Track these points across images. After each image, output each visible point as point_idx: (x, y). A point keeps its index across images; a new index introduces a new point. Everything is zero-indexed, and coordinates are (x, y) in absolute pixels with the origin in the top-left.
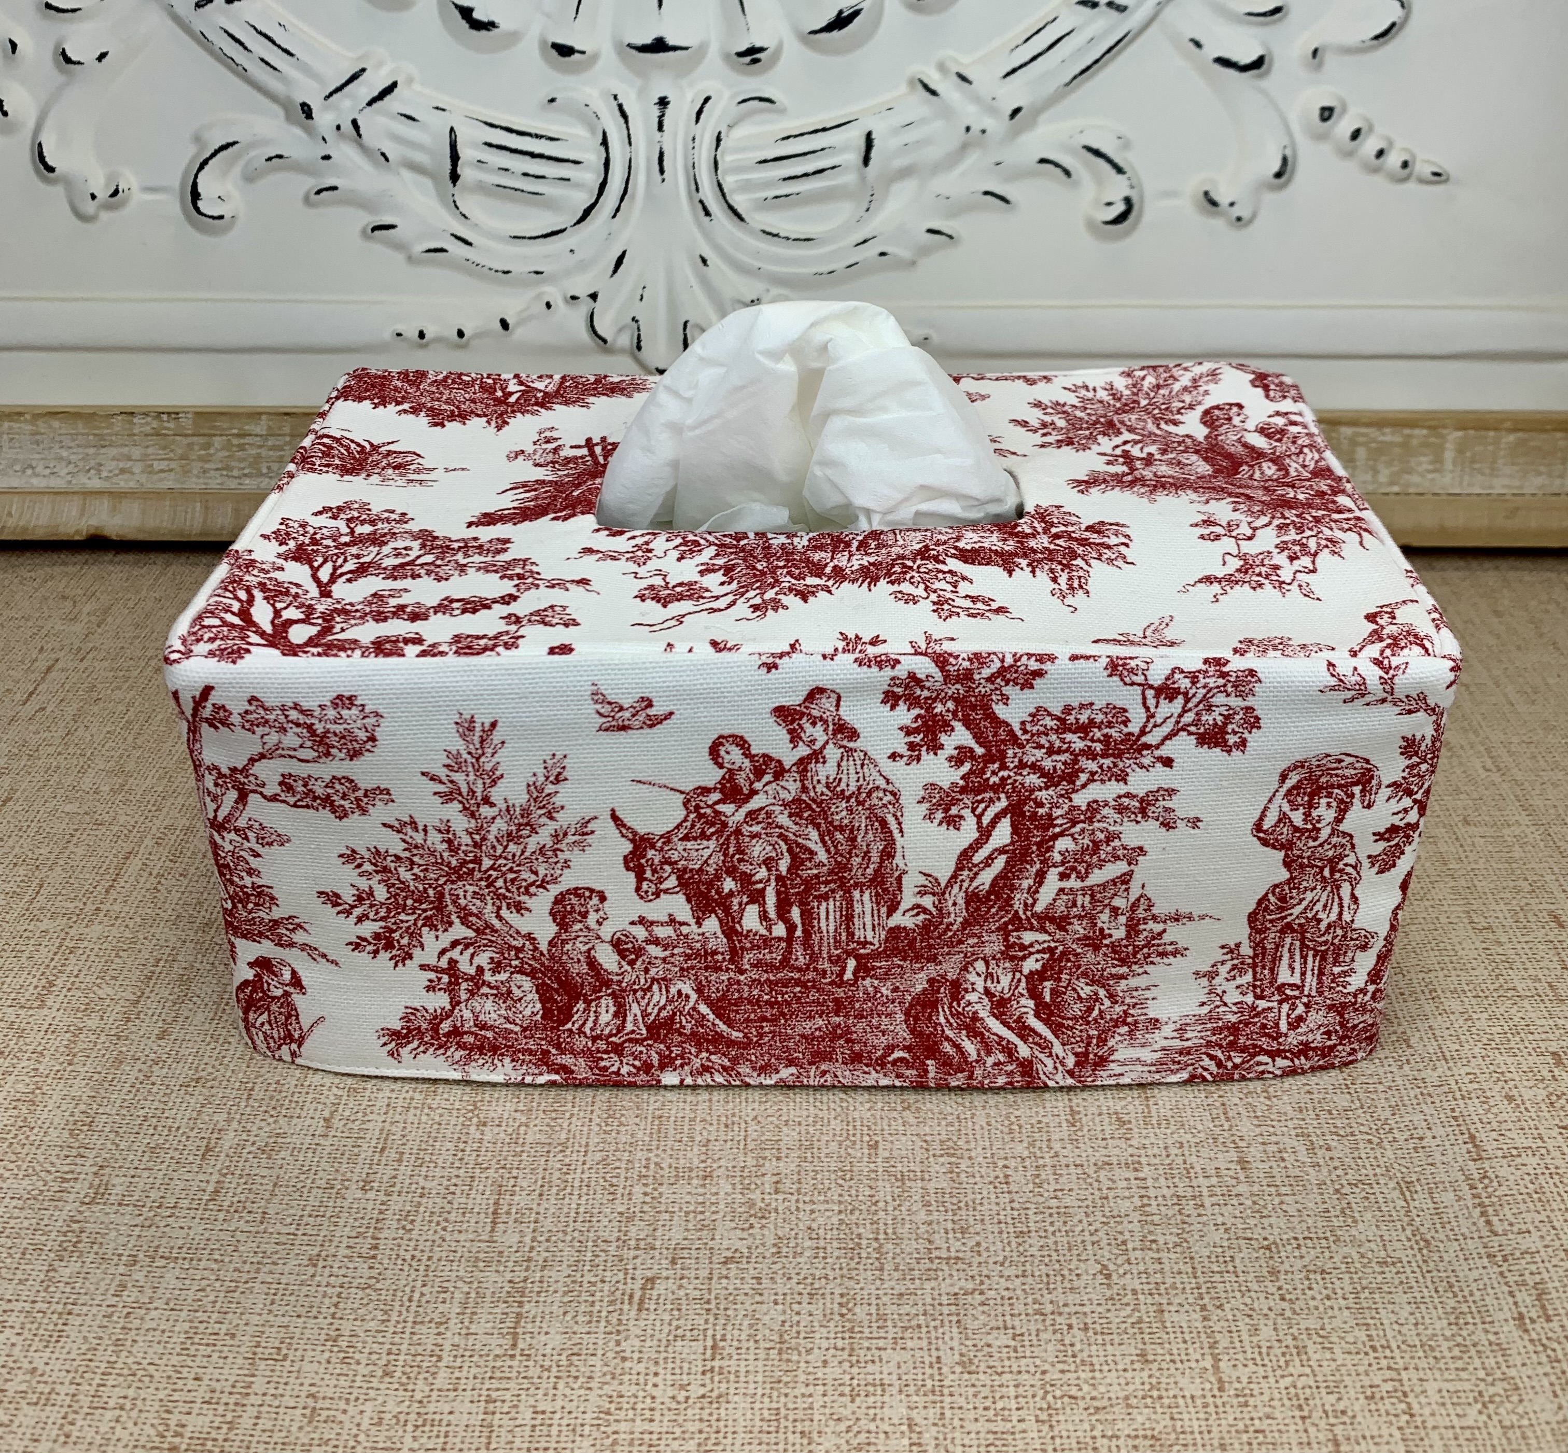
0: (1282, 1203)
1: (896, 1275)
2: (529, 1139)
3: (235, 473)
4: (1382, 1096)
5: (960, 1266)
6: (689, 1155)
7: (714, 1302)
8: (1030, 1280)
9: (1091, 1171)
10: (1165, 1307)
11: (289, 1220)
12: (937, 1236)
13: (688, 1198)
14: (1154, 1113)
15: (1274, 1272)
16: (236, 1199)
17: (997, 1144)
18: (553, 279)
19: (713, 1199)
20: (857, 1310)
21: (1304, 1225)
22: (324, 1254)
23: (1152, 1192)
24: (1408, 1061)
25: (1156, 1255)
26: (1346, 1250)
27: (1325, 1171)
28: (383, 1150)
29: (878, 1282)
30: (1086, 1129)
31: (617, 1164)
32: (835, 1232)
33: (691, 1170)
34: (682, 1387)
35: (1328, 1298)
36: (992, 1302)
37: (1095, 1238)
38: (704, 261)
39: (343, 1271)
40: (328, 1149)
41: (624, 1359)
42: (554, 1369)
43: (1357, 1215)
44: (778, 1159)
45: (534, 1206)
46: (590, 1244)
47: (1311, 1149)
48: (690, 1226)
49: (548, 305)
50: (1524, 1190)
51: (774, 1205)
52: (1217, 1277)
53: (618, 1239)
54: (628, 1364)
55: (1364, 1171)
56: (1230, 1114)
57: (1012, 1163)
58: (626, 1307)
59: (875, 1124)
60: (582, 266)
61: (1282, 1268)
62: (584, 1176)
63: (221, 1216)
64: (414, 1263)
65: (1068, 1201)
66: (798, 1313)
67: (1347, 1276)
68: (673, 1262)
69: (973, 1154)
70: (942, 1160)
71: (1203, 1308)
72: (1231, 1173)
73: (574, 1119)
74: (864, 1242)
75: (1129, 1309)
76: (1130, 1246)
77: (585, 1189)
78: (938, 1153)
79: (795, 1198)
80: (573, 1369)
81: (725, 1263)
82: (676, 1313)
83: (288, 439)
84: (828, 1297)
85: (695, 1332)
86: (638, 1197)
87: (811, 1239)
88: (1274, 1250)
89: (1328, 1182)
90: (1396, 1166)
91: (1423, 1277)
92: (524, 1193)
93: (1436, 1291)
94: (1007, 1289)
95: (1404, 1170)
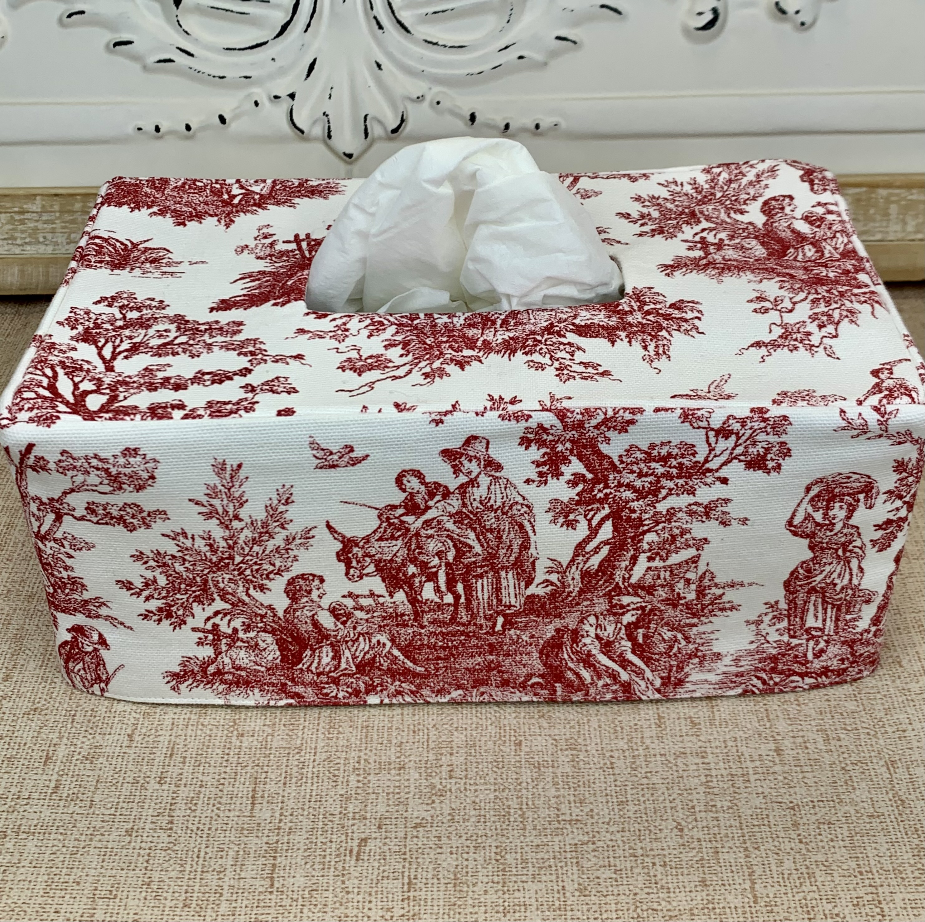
0: (804, 777)
1: (534, 832)
2: (275, 745)
3: (19, 242)
4: (879, 701)
5: (579, 825)
6: (388, 753)
7: (408, 853)
8: (627, 834)
9: (671, 759)
10: (720, 850)
11: (109, 805)
12: (563, 806)
13: (389, 783)
14: (717, 717)
15: (796, 825)
16: (71, 792)
17: (606, 741)
18: (260, 82)
19: (406, 784)
20: (508, 856)
21: (819, 792)
22: (136, 827)
23: (714, 773)
24: (899, 677)
25: (715, 815)
26: (847, 808)
27: (835, 754)
28: (171, 755)
29: (522, 838)
30: (668, 729)
31: (338, 761)
32: (492, 804)
33: (390, 764)
34: (388, 910)
35: (832, 840)
36: (600, 849)
37: (673, 805)
38: (379, 66)
39: (150, 839)
40: (133, 756)
41: (348, 893)
42: (300, 900)
43: (855, 784)
44: (451, 754)
45: (281, 792)
46: (321, 816)
47: (827, 740)
48: (391, 803)
49: (256, 104)
51: (449, 786)
52: (756, 829)
53: (340, 813)
54: (350, 896)
55: (862, 754)
56: (771, 717)
57: (616, 754)
58: (348, 858)
59: (519, 728)
60: (282, 71)
61: (801, 822)
62: (315, 770)
63: (62, 803)
64: (199, 832)
65: (654, 780)
66: (467, 860)
67: (845, 826)
68: (380, 827)
69: (589, 748)
70: (566, 753)
71: (746, 849)
72: (770, 758)
73: (306, 730)
74: (512, 811)
75: (694, 851)
76: (697, 809)
77: (315, 780)
78: (564, 747)
79: (464, 781)
80: (313, 900)
81: (415, 827)
82: (382, 861)
83: (58, 214)
84: (487, 848)
85: (396, 874)
86: (353, 783)
87: (475, 809)
88: (796, 809)
89: (837, 762)
90: (885, 750)
91: (899, 825)
92: (273, 783)
93: (907, 834)
94: (612, 840)
95: (891, 753)
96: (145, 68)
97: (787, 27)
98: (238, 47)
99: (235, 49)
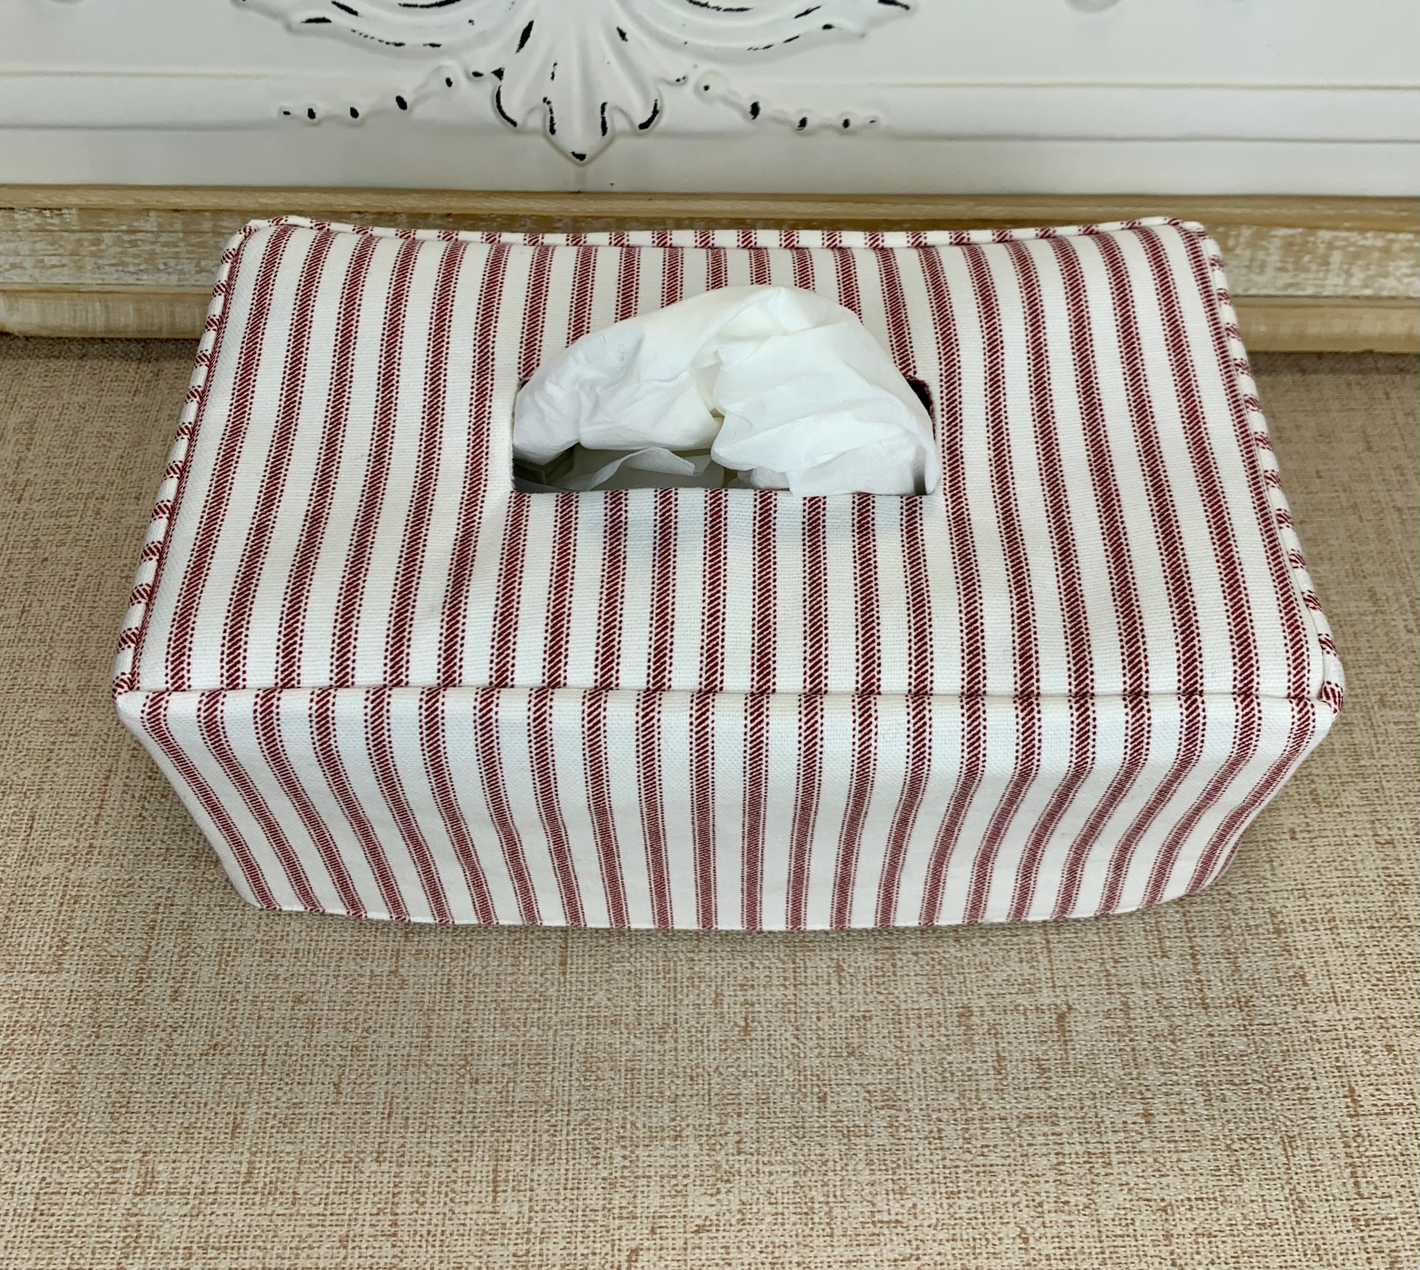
0: (1179, 1160)
1: (845, 1241)
2: (518, 1096)
4: (1276, 1038)
5: (900, 1230)
6: (660, 1112)
8: (959, 1244)
9: (1014, 1125)
11: (317, 1200)
12: (879, 1198)
13: (661, 1161)
14: (1071, 1060)
15: (1168, 1236)
16: (267, 1180)
17: (932, 1095)
18: (453, 52)
19: (684, 1162)
21: (1197, 1184)
22: (351, 1234)
23: (1067, 1149)
24: (1302, 1003)
25: (1068, 1218)
26: (1231, 1211)
27: (1219, 1124)
28: (390, 1115)
29: (829, 1249)
30: (1010, 1078)
31: (597, 1124)
32: (791, 1195)
33: (663, 1129)
37: (1015, 1200)
38: (622, 35)
39: (370, 1252)
40: (342, 1117)
43: (1243, 1172)
44: (739, 1115)
45: (528, 1172)
46: (580, 1213)
47: (1208, 1101)
48: (666, 1192)
49: (449, 82)
50: (1391, 1152)
51: (737, 1166)
52: (1119, 1242)
53: (604, 1208)
55: (1253, 1124)
56: (1140, 1060)
57: (945, 1116)
59: (823, 1072)
60: (484, 38)
61: (1175, 1232)
62: (570, 1138)
63: (258, 1198)
64: (430, 1239)
65: (993, 1158)
67: (1229, 1240)
68: (653, 1231)
69: (911, 1105)
70: (882, 1112)
72: (1137, 1127)
73: (556, 1073)
74: (817, 1206)
76: (1046, 1207)
77: (571, 1154)
78: (880, 1104)
79: (755, 1159)
81: (697, 1232)
86: (618, 1161)
87: (770, 1204)
88: (1169, 1211)
89: (1221, 1137)
90: (1281, 1118)
91: (1296, 1240)
92: (518, 1158)
93: (1305, 1255)
94: (940, 1254)
95: (1288, 1123)
96: (290, 29)
98: (417, 4)
99: (415, 6)
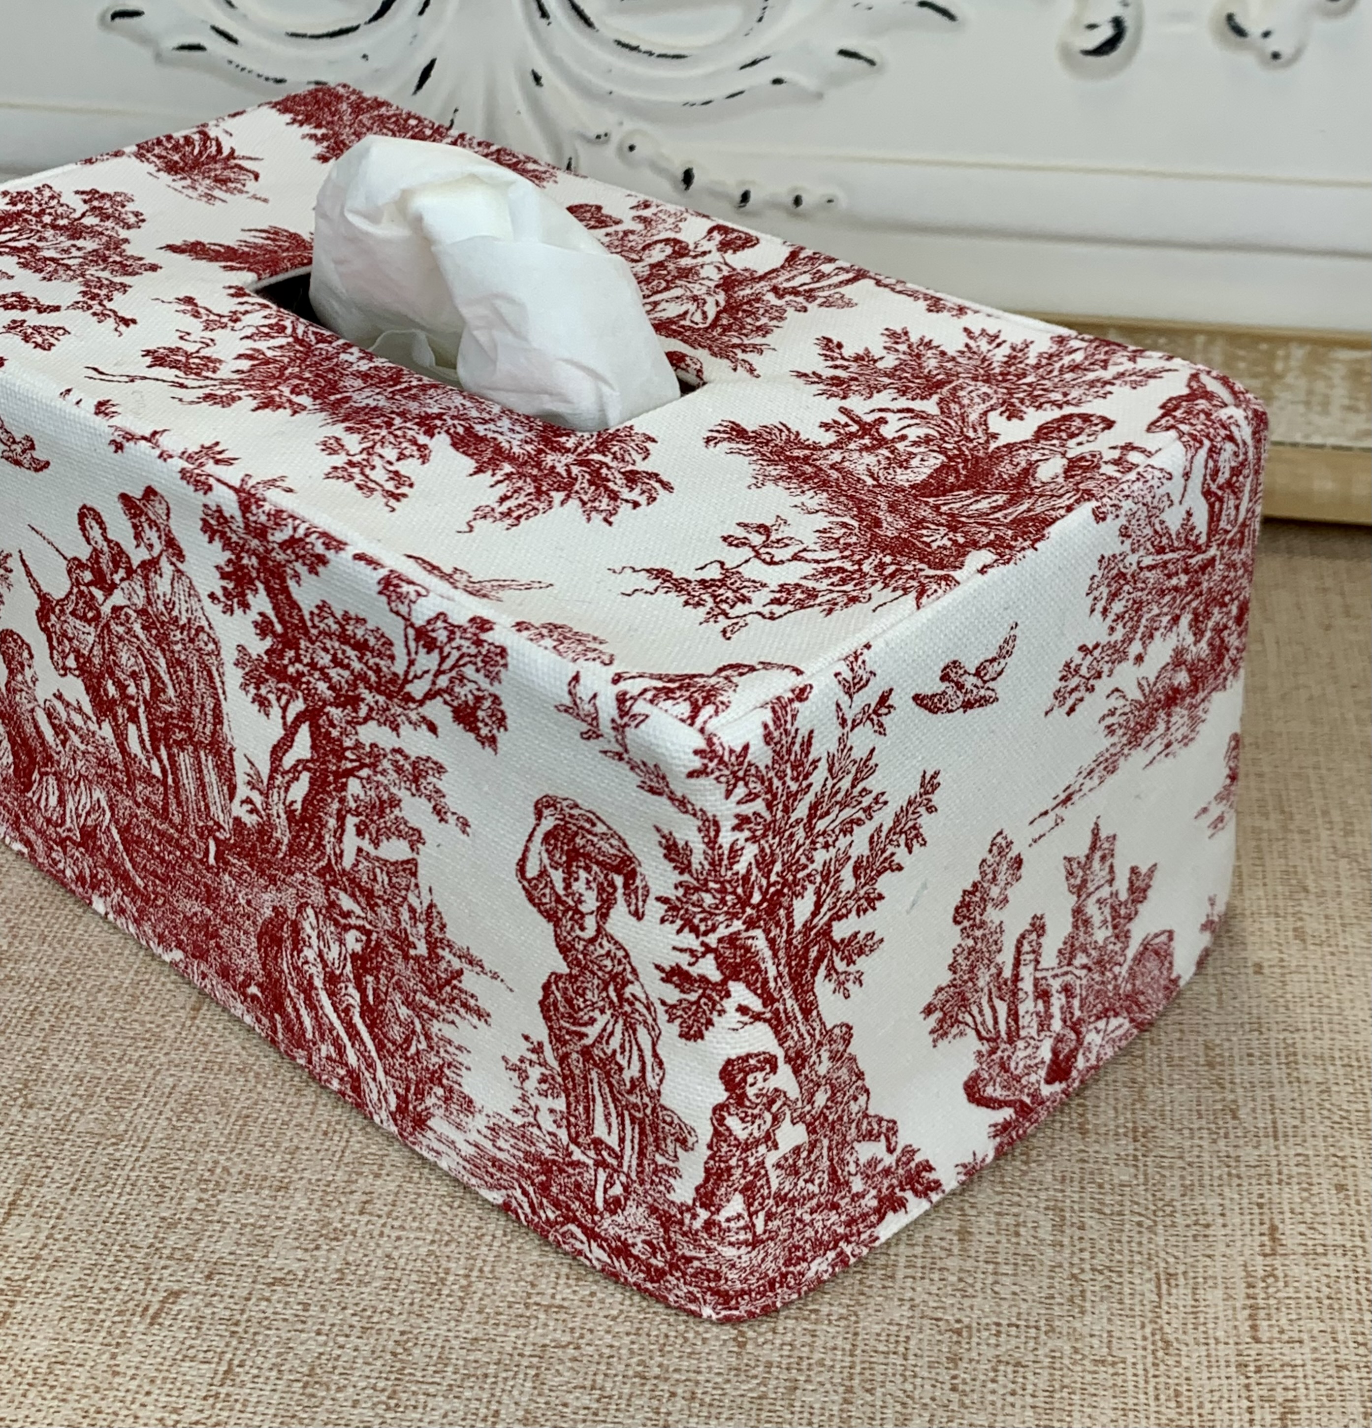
0: (996, 1282)
1: (478, 1318)
2: (80, 1127)
4: (1177, 1173)
5: (561, 1315)
6: (268, 1162)
7: (243, 1325)
8: (644, 1340)
10: (801, 1384)
12: (544, 1280)
13: (251, 1209)
15: (954, 1360)
19: (281, 1214)
20: (416, 1351)
21: (1015, 1310)
24: (1226, 1136)
26: (1059, 1343)
27: (1067, 1252)
29: (453, 1324)
31: (178, 1164)
32: (419, 1263)
33: (265, 1179)
34: (175, 1411)
35: (1013, 1393)
36: (585, 1359)
38: (537, 79)
41: (116, 1374)
42: (30, 1376)
43: (1088, 1305)
44: (377, 1176)
45: (62, 1201)
46: (115, 1248)
47: (1059, 1227)
48: (243, 1240)
50: (1314, 1294)
51: (354, 1226)
52: (880, 1359)
53: (151, 1246)
54: (118, 1380)
55: (1118, 1257)
58: (136, 1319)
61: (966, 1356)
62: (133, 1175)
66: (342, 1347)
68: (209, 1277)
71: (850, 1390)
72: (944, 1244)
73: (141, 1110)
74: (451, 1279)
75: (755, 1381)
77: (128, 1189)
79: (382, 1221)
80: (51, 1378)
81: (270, 1285)
82: (194, 1331)
84: (385, 1334)
85: (210, 1355)
86: (190, 1202)
87: (386, 1268)
88: (965, 1334)
89: (1066, 1265)
90: (1162, 1254)
91: (1146, 1382)
92: (54, 1185)
93: (1157, 1398)
94: (611, 1346)
95: (1171, 1260)
96: (159, 57)
97: (1246, 60)
98: (309, 33)
99: (304, 36)
